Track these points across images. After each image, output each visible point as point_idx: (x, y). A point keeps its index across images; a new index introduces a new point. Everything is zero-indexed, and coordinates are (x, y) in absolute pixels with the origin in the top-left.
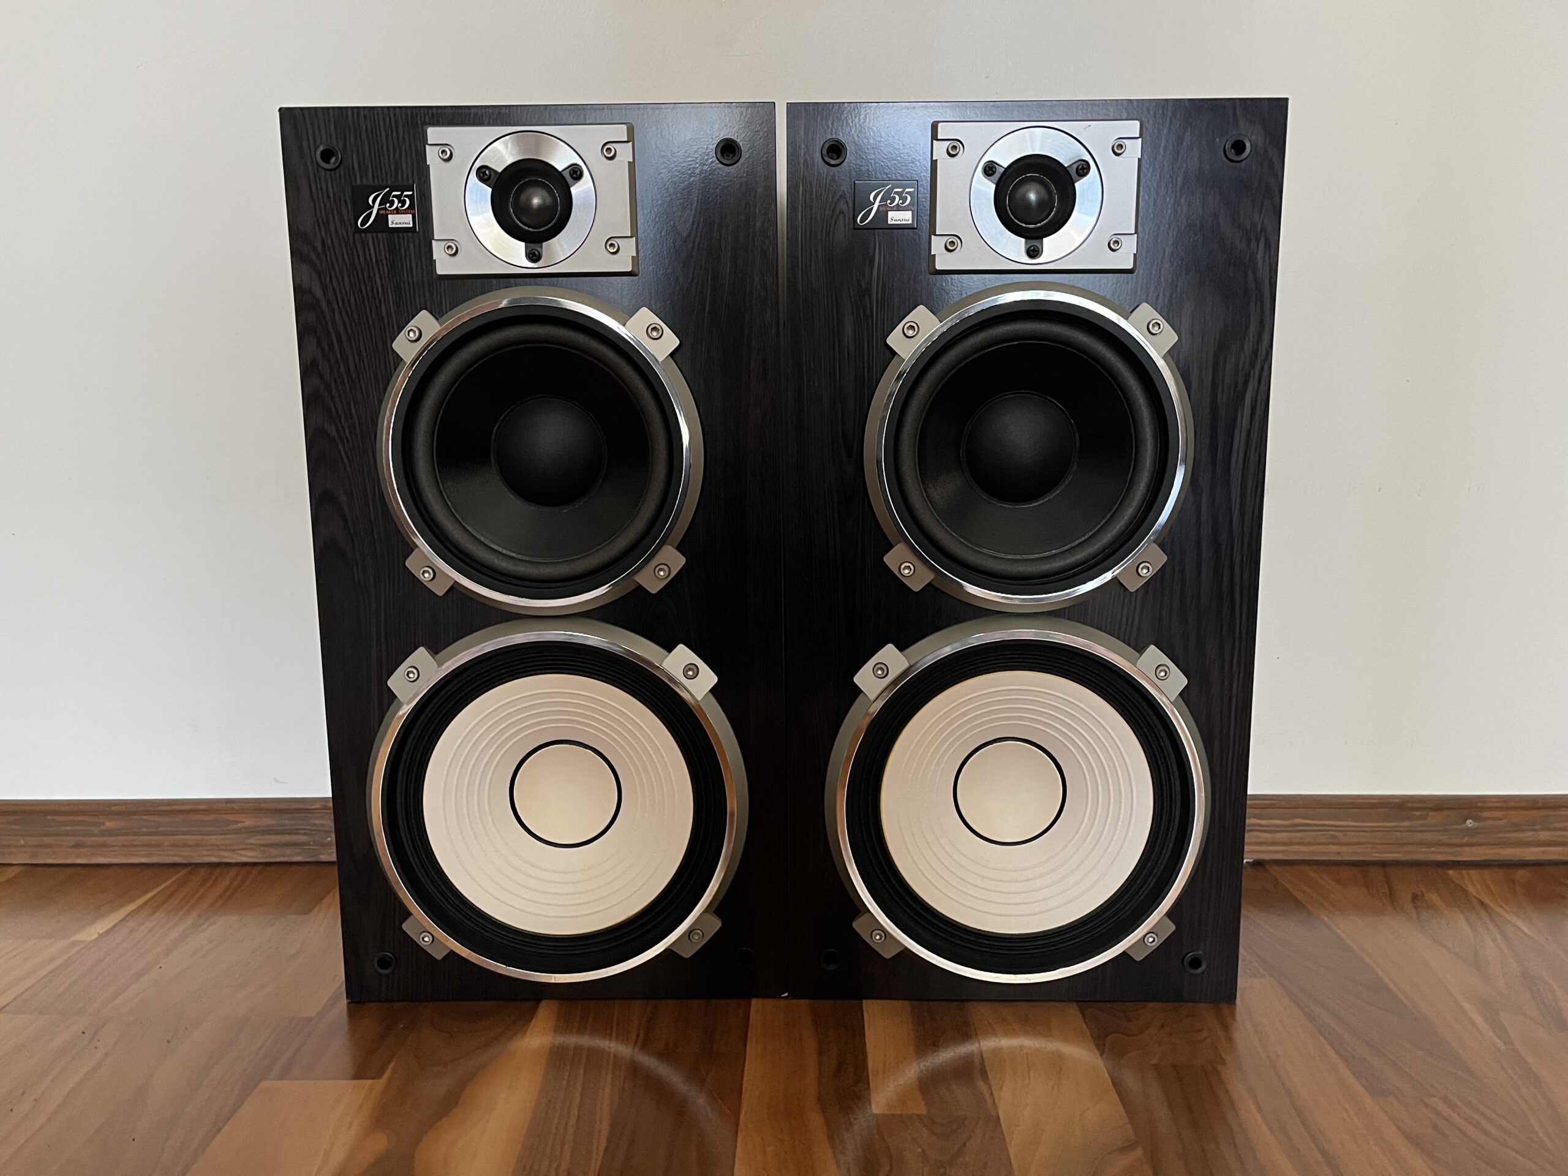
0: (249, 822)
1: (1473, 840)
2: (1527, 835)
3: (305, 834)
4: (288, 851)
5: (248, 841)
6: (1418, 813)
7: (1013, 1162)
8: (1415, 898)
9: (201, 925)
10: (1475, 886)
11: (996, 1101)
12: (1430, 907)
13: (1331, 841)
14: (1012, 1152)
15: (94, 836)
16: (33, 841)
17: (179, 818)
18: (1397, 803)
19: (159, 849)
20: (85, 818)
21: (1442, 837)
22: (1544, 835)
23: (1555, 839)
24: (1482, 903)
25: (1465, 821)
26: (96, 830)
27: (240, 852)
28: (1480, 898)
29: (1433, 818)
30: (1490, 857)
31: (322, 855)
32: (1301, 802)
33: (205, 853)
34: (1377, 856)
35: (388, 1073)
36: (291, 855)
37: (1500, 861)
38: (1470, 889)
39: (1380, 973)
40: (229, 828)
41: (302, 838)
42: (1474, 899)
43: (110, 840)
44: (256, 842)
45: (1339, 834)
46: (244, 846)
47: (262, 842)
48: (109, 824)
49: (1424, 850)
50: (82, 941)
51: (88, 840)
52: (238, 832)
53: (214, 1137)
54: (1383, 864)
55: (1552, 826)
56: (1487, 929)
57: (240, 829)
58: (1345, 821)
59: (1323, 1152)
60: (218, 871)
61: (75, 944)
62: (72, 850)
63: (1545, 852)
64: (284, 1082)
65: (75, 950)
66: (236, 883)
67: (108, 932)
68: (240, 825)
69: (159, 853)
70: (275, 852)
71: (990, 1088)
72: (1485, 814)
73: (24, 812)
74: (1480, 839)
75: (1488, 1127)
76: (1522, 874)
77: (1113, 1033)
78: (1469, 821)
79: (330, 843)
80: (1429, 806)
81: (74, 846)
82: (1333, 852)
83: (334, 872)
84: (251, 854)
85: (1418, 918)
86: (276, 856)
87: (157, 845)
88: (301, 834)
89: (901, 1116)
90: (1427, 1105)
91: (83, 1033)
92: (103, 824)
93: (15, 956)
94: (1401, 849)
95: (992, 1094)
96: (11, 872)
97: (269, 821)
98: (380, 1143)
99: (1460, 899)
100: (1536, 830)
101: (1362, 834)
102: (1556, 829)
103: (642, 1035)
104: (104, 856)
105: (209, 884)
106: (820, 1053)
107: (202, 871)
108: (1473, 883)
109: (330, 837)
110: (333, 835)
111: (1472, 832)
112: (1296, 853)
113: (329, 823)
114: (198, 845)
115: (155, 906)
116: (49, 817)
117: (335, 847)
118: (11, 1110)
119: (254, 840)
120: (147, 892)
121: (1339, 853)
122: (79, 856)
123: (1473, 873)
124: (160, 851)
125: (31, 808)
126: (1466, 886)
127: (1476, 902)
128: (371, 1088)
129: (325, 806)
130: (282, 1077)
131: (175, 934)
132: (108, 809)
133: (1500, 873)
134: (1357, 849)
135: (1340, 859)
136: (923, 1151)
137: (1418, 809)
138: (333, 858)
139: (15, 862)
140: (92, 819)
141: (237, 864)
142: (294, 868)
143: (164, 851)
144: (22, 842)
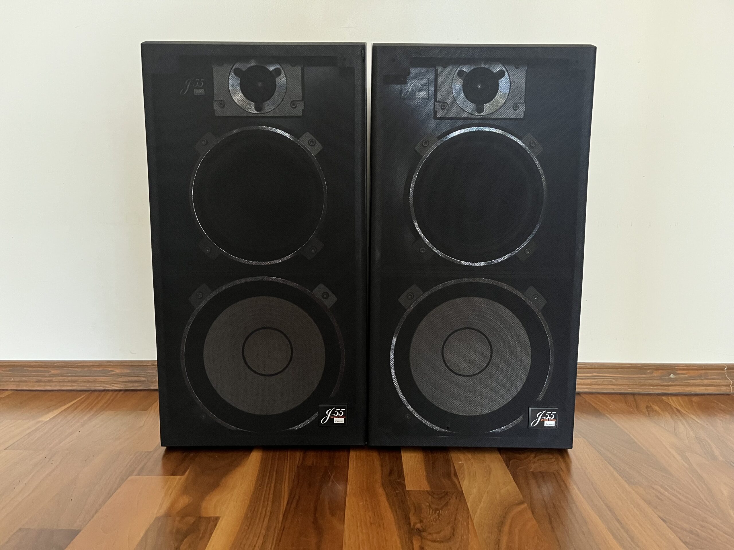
0: (118, 371)
1: (673, 384)
2: (698, 382)
3: (144, 377)
4: (136, 384)
5: (117, 380)
6: (649, 371)
7: (469, 509)
8: (647, 407)
9: (97, 415)
10: (674, 403)
11: (461, 486)
12: (654, 411)
13: (610, 383)
14: (469, 505)
15: (46, 377)
16: (18, 379)
17: (86, 369)
18: (640, 366)
19: (76, 383)
20: (42, 369)
21: (659, 382)
22: (706, 382)
23: (710, 383)
24: (677, 410)
25: (670, 375)
26: (47, 374)
27: (113, 385)
28: (677, 408)
29: (656, 374)
30: (681, 391)
31: (151, 386)
32: (596, 366)
33: (97, 385)
34: (630, 391)
35: (187, 473)
36: (137, 387)
37: (686, 393)
38: (672, 404)
39: (632, 437)
40: (109, 373)
41: (143, 379)
42: (674, 408)
43: (54, 379)
44: (121, 380)
45: (614, 380)
46: (115, 382)
47: (123, 380)
48: (53, 372)
49: (652, 388)
50: (43, 421)
51: (44, 379)
52: (113, 375)
53: (109, 498)
54: (633, 394)
55: (710, 377)
56: (680, 420)
57: (114, 374)
58: (616, 374)
59: (607, 506)
60: (103, 393)
61: (39, 422)
62: (36, 383)
63: (706, 389)
64: (140, 477)
65: (40, 424)
66: (112, 398)
67: (54, 417)
68: (114, 372)
69: (75, 385)
70: (130, 385)
71: (458, 480)
72: (679, 372)
73: (14, 366)
74: (676, 383)
75: (681, 497)
76: (695, 399)
77: (513, 459)
78: (672, 375)
79: (155, 382)
80: (654, 368)
81: (36, 382)
82: (610, 389)
83: (157, 394)
84: (119, 386)
85: (649, 415)
86: (130, 386)
87: (75, 382)
88: (142, 377)
89: (419, 491)
90: (653, 488)
91: (45, 457)
92: (50, 371)
93: (12, 427)
94: (641, 387)
95: (459, 483)
96: (7, 393)
97: (127, 371)
98: (184, 501)
99: (667, 408)
100: (702, 379)
101: (624, 380)
102: (711, 379)
103: (301, 459)
104: (51, 386)
105: (100, 398)
106: (382, 466)
107: (96, 393)
108: (673, 402)
109: (156, 378)
110: (157, 377)
111: (673, 380)
112: (594, 389)
113: (155, 372)
114: (94, 381)
115: (75, 407)
116: (25, 368)
117: (158, 383)
118: (15, 488)
119: (120, 379)
120: (70, 402)
121: (613, 389)
122: (39, 386)
123: (674, 398)
124: (76, 384)
125: (17, 364)
126: (670, 403)
127: (675, 410)
128: (180, 479)
129: (154, 364)
130: (139, 474)
131: (86, 418)
132: (53, 364)
133: (686, 398)
134: (622, 387)
135: (614, 391)
136: (429, 504)
137: (649, 369)
138: (157, 387)
139: (9, 389)
140: (45, 369)
141: (112, 390)
142: (139, 392)
143: (78, 384)
144: (12, 380)
